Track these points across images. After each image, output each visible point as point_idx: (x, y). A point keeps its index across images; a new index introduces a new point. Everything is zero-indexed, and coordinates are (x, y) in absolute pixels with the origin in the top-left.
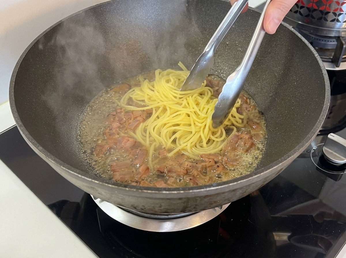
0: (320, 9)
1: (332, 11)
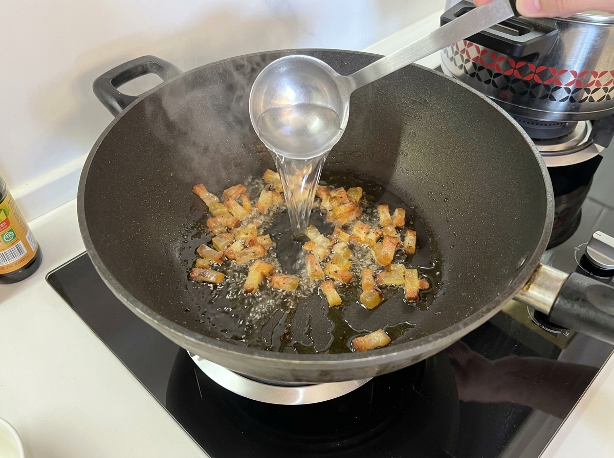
0: (545, 83)
1: (563, 86)
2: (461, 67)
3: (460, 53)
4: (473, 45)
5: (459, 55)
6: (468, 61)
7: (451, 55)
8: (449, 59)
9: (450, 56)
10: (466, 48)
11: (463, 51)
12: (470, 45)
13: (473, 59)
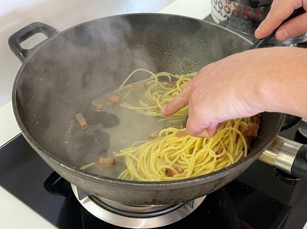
2: (225, 16)
3: (224, 8)
4: (231, 2)
5: (223, 9)
6: (229, 12)
7: (218, 9)
8: (217, 12)
9: (218, 11)
10: (228, 5)
11: (226, 7)
12: (229, 3)
13: (232, 11)
